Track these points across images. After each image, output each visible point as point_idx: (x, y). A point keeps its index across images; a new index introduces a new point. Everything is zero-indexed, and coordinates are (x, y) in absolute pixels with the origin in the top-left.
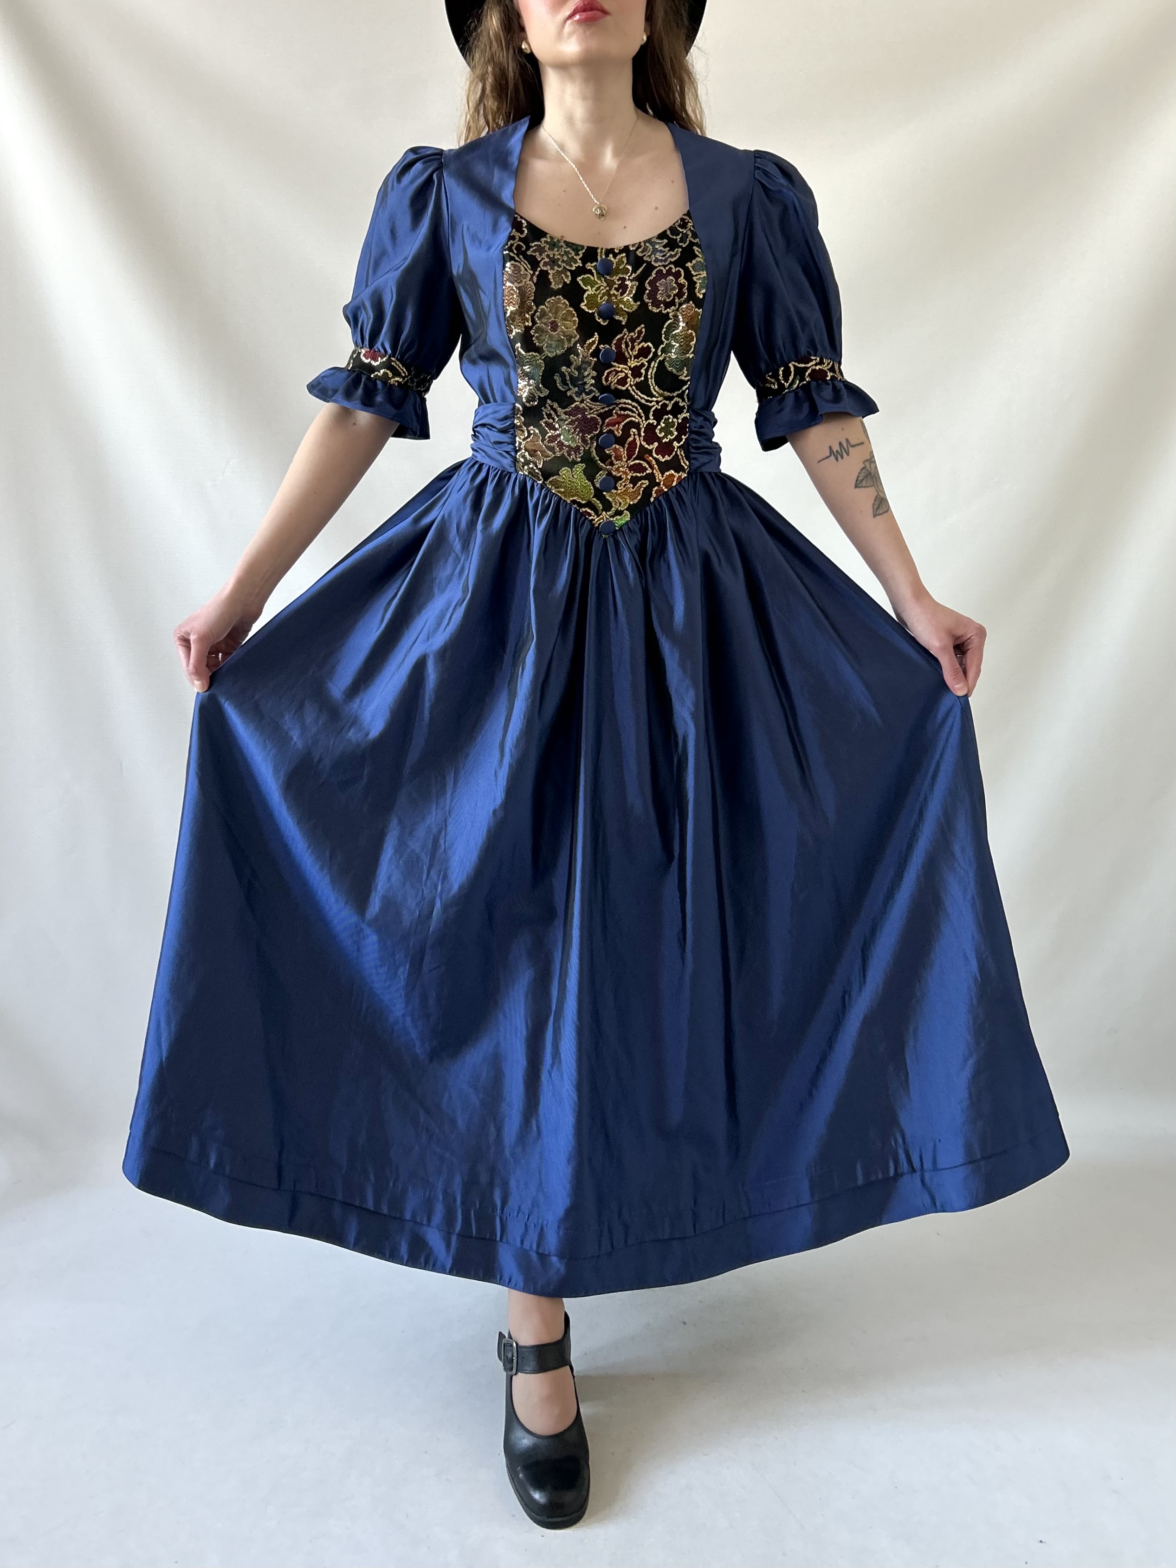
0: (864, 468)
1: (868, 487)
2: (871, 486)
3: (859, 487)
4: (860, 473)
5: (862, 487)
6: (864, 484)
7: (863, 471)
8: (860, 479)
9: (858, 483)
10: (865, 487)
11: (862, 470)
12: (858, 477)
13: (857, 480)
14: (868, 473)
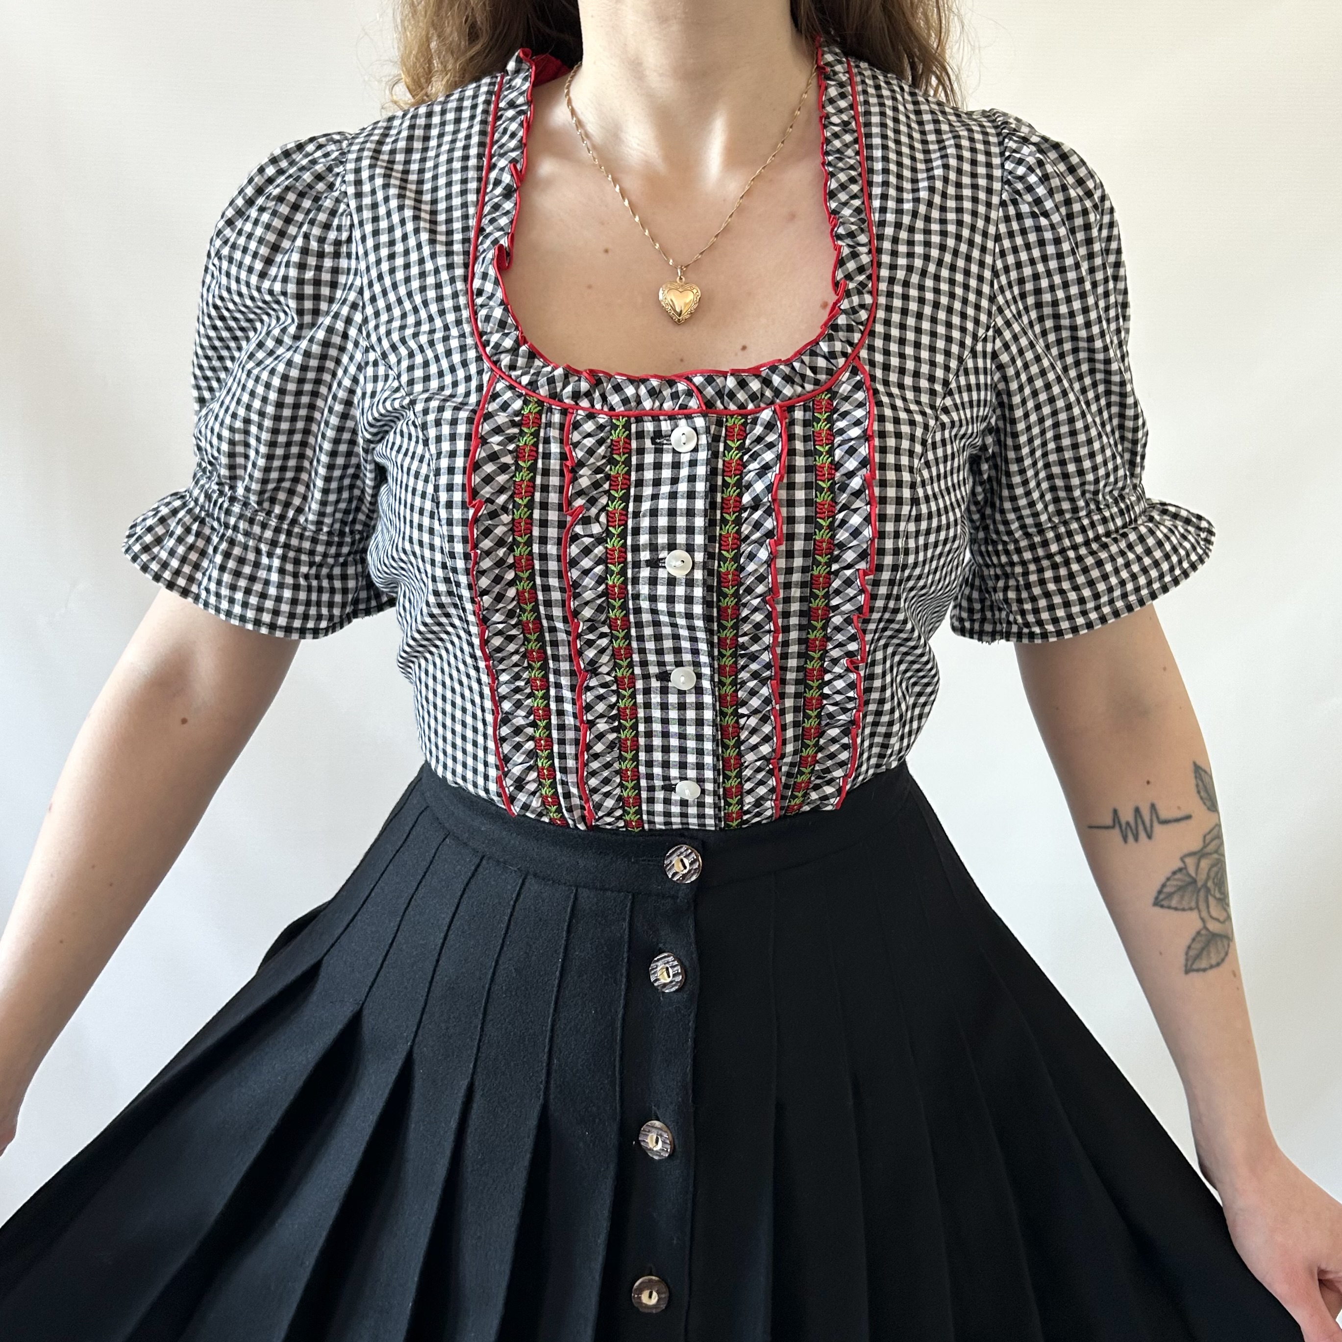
0: (1180, 870)
1: (1184, 910)
2: (1191, 909)
3: (1162, 906)
4: (1168, 879)
5: (1169, 907)
6: (1174, 903)
7: (1178, 876)
8: (1167, 890)
9: (1162, 897)
10: (1176, 909)
11: (1174, 873)
12: (1164, 886)
13: (1160, 892)
14: (1188, 879)
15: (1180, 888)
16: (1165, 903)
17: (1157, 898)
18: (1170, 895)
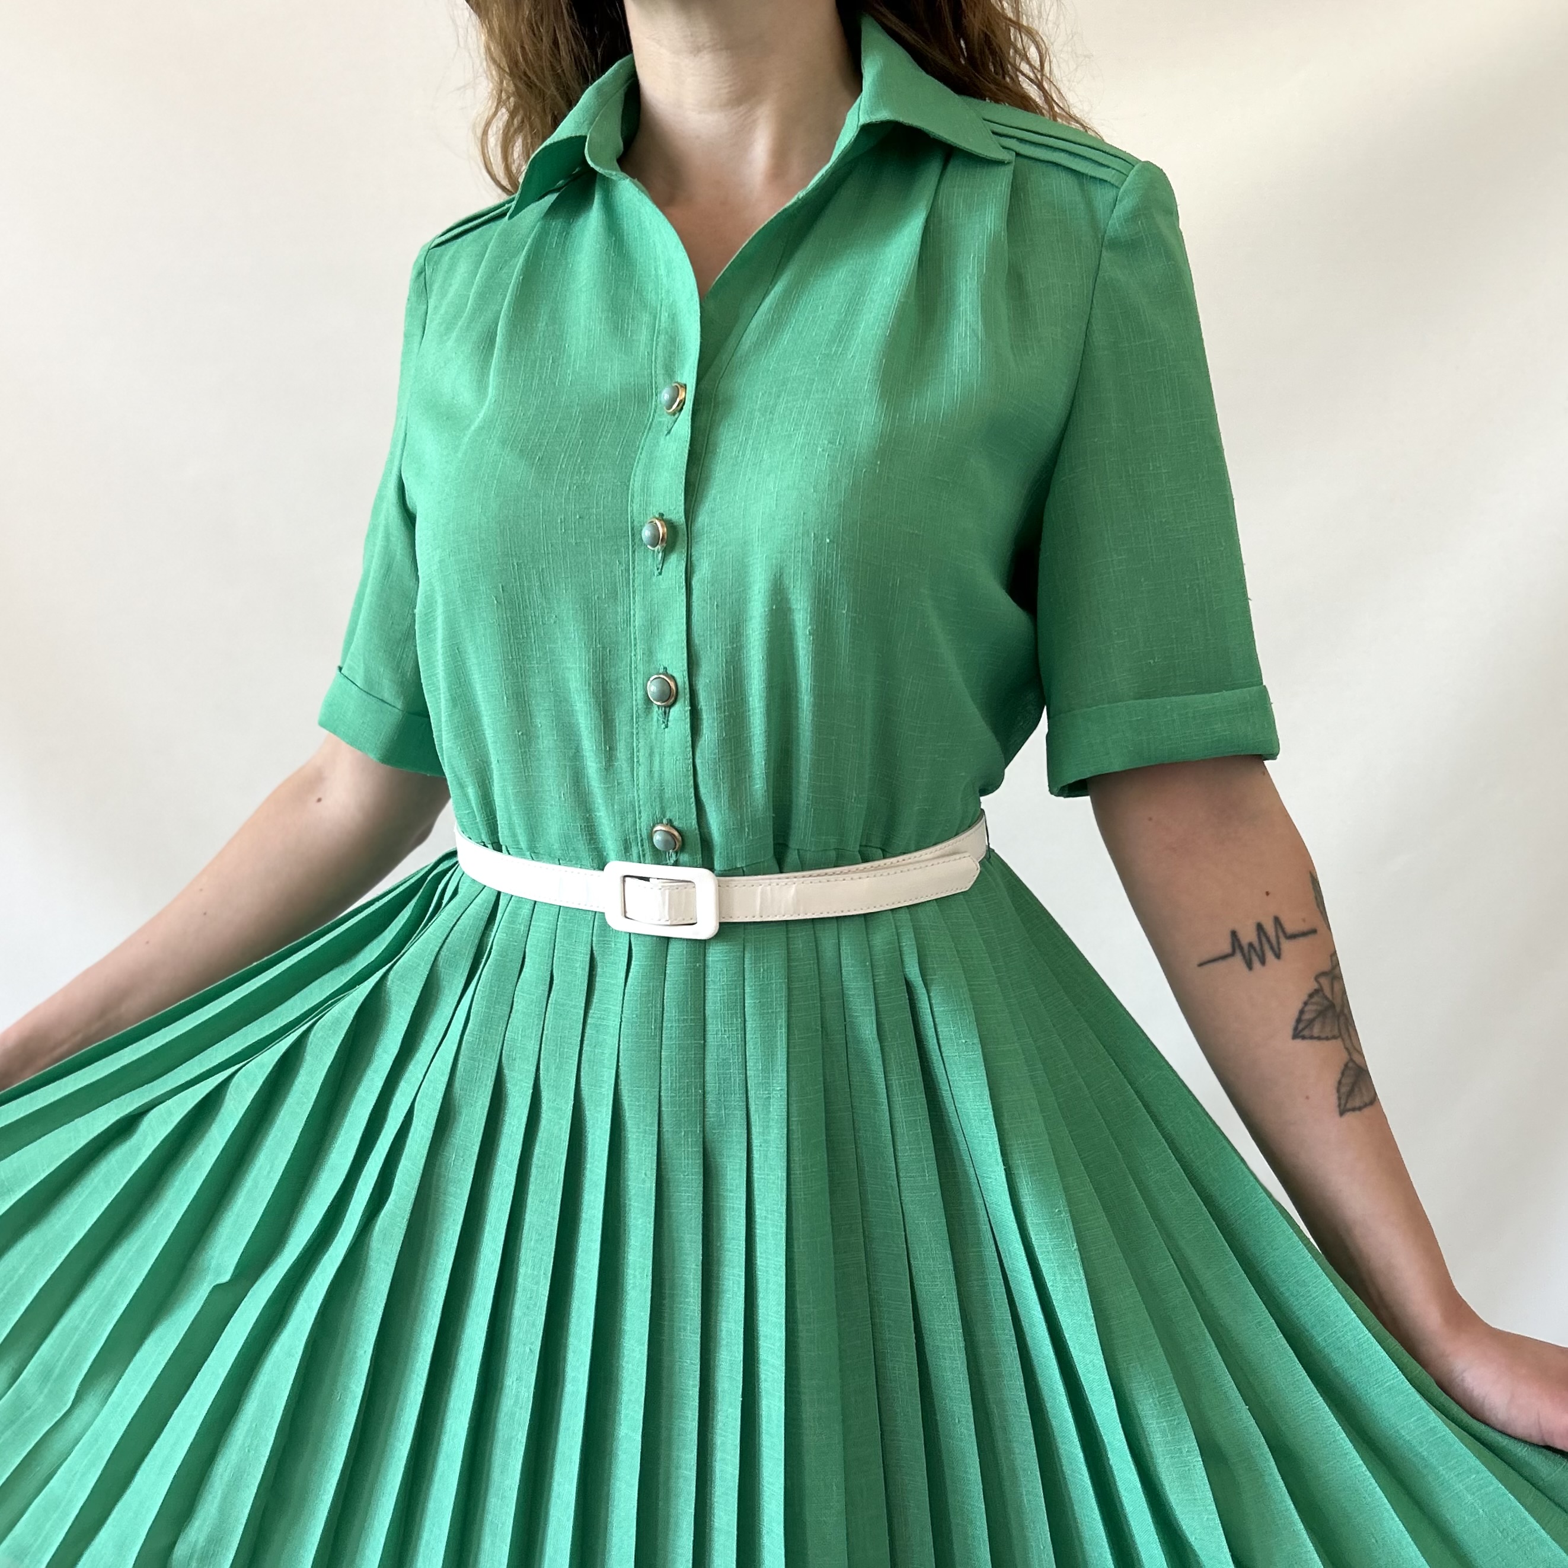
15: (1321, 1013)
16: (1306, 1033)
17: (1296, 1029)
18: (1311, 1022)
